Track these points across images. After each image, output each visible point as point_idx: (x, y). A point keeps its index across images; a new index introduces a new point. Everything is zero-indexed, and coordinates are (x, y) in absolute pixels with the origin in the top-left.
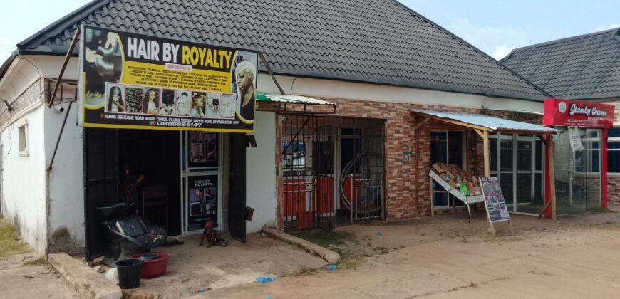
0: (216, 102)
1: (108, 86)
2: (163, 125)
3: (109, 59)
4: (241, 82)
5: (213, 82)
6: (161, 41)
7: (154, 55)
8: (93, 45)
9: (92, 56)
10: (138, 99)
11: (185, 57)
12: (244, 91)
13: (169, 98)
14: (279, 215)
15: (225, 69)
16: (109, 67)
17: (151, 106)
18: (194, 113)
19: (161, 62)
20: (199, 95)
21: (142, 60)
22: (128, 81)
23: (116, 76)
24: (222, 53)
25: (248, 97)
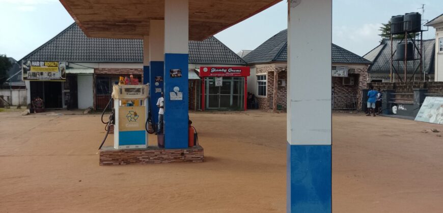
0: (54, 74)
1: (28, 72)
2: (41, 80)
3: (28, 66)
4: (61, 69)
5: (53, 70)
6: (40, 61)
7: (38, 65)
8: (25, 64)
9: (24, 66)
10: (34, 74)
11: (46, 64)
12: (62, 71)
13: (42, 74)
14: (94, 105)
15: (56, 66)
16: (28, 68)
17: (38, 76)
18: (48, 77)
19: (40, 66)
20: (49, 73)
21: (35, 66)
22: (32, 71)
23: (29, 70)
24: (55, 63)
25: (63, 72)
